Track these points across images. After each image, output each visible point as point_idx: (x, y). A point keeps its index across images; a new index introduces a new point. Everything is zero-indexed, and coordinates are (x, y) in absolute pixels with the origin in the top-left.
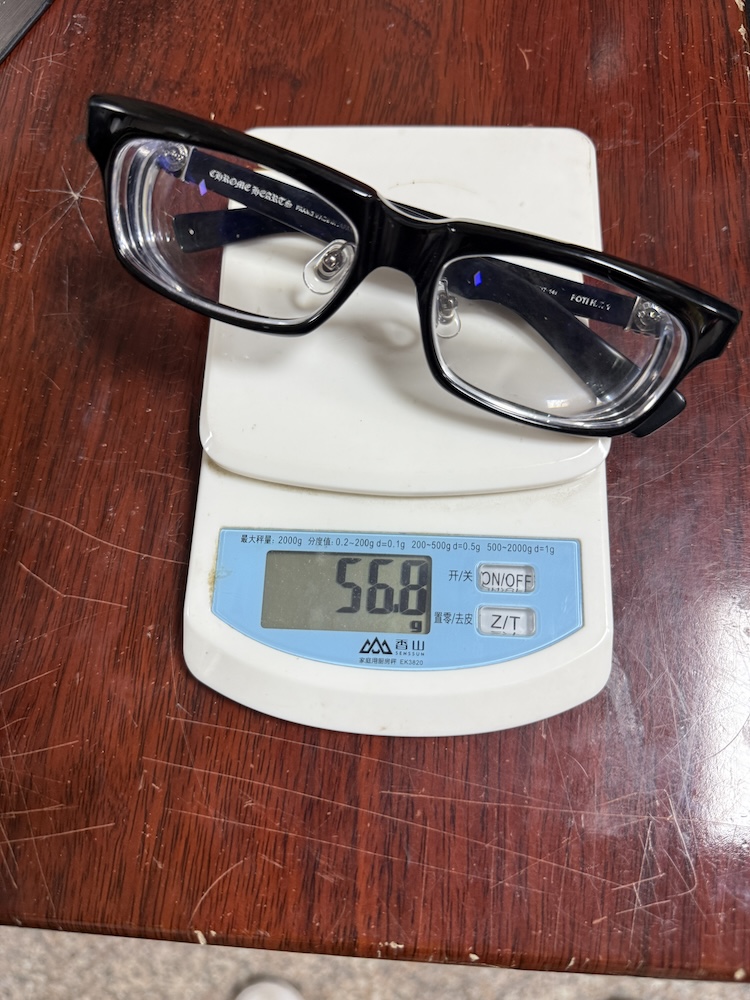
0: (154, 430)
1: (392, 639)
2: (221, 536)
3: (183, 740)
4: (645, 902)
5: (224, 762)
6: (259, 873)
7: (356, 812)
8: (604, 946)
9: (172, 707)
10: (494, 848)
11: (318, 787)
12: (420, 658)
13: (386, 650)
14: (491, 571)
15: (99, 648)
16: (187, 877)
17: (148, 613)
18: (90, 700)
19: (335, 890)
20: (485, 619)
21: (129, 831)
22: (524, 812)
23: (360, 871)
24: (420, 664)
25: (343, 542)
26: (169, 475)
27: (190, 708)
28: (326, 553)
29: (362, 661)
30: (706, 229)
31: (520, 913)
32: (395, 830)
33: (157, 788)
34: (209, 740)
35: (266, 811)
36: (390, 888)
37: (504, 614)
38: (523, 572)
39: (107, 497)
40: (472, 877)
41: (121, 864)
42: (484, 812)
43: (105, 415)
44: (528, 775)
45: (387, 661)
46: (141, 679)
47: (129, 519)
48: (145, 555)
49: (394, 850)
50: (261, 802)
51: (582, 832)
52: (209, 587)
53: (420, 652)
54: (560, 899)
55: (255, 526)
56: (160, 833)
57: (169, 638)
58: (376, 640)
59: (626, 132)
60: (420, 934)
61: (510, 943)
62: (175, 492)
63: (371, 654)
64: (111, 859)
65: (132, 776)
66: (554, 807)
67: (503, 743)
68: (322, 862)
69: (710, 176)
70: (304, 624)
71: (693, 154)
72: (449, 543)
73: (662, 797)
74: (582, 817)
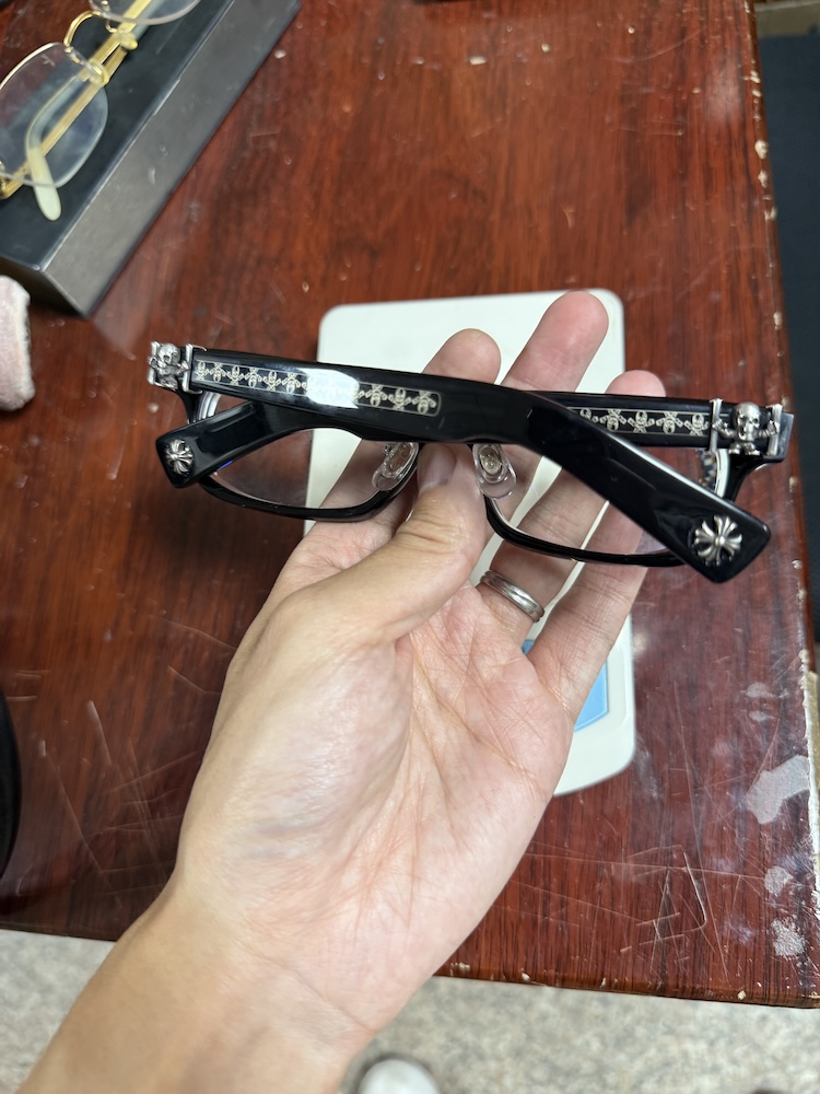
4: (663, 935)
8: (629, 971)
10: (541, 891)
22: (565, 862)
31: (562, 943)
40: (523, 914)
42: (533, 862)
44: (568, 833)
51: (613, 880)
54: (594, 932)
60: (483, 957)
61: (554, 966)
66: (590, 859)
69: (729, 316)
73: (678, 851)
74: (612, 867)
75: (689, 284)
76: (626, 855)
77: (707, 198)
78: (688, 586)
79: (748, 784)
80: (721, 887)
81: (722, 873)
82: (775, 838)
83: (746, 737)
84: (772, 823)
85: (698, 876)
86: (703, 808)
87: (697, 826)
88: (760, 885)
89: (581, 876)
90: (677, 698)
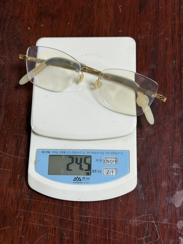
0: (17, 122)
1: (81, 177)
2: (37, 151)
3: (28, 204)
4: (146, 242)
5: (39, 210)
6: (48, 238)
7: (73, 221)
9: (25, 196)
10: (108, 229)
11: (63, 215)
12: (88, 181)
13: (80, 180)
14: (107, 159)
15: (5, 182)
16: (30, 239)
17: (18, 172)
18: (3, 195)
19: (68, 241)
20: (105, 172)
21: (15, 228)
22: (115, 220)
23: (74, 236)
24: (88, 183)
25: (69, 152)
26: (22, 135)
27: (30, 196)
28: (64, 155)
29: (74, 183)
30: (169, 62)
32: (83, 225)
33: (22, 217)
34: (35, 204)
35: (50, 221)
36: (82, 240)
37: (110, 170)
38: (115, 159)
39: (5, 141)
40: (102, 237)
41: (13, 237)
42: (105, 220)
43: (3, 119)
44: (116, 211)
45: (80, 182)
46: (17, 189)
47: (11, 147)
48: (16, 157)
49: (83, 230)
50: (49, 219)
51: (130, 225)
52: (34, 165)
53: (89, 180)
54: (124, 242)
55: (46, 149)
56: (23, 228)
57: (24, 178)
58: (77, 177)
59: (148, 32)
62: (23, 139)
63: (76, 181)
64: (10, 236)
65: (15, 214)
66: (123, 219)
67: (110, 203)
68: (65, 234)
69: (171, 46)
70: (59, 174)
71: (167, 39)
72: (96, 152)
73: (151, 216)
74: (130, 221)
75: (159, 34)
76: (134, 218)
77: (166, 4)
78: (155, 133)
79: (172, 195)
80: (164, 227)
81: (164, 223)
82: (180, 212)
83: (172, 180)
84: (180, 207)
85: (157, 224)
86: (158, 202)
87: (157, 208)
88: (176, 226)
89: (120, 224)
90: (151, 168)
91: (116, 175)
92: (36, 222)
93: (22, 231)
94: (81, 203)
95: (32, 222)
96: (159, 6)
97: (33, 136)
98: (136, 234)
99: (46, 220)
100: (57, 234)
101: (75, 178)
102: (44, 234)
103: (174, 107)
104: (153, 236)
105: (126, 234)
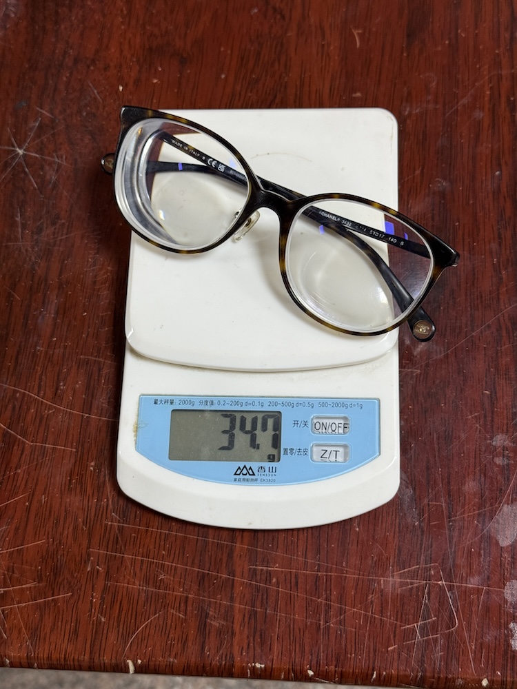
0: (89, 328)
1: (255, 466)
2: (140, 400)
3: (117, 538)
4: (422, 636)
5: (145, 550)
6: (169, 621)
7: (233, 579)
8: (395, 664)
9: (109, 516)
10: (324, 602)
11: (207, 566)
12: (273, 478)
13: (251, 473)
14: (321, 421)
15: (58, 478)
16: (121, 626)
17: (90, 454)
18: (53, 514)
19: (220, 632)
20: (317, 452)
21: (81, 597)
22: (343, 578)
23: (236, 617)
24: (274, 481)
25: (222, 403)
26: (101, 360)
27: (121, 516)
28: (211, 411)
29: (235, 480)
30: (484, 174)
31: (341, 644)
32: (258, 591)
33: (100, 569)
34: (135, 537)
35: (173, 581)
36: (255, 629)
37: (329, 449)
38: (342, 421)
39: (58, 376)
40: (309, 621)
41: (77, 619)
42: (317, 578)
43: (53, 318)
44: (346, 555)
45: (252, 480)
46: (87, 497)
47: (74, 390)
48: (87, 415)
49: (258, 603)
50: (170, 576)
51: (382, 591)
52: (134, 434)
53: (274, 474)
54: (367, 635)
55: (163, 393)
56: (102, 599)
57: (105, 471)
58: (245, 467)
59: (430, 98)
60: (275, 658)
61: (334, 663)
62: (105, 371)
63: (241, 476)
64: (70, 617)
65: (83, 562)
66: (363, 575)
67: (330, 534)
68: (211, 613)
69: (490, 132)
70: (197, 458)
71: (479, 114)
72: (292, 403)
73: (435, 568)
74: (382, 582)
75: (458, 103)
77: (476, 27)
78: (447, 356)
79: (493, 513)
80: (470, 597)
81: (470, 586)
82: (512, 558)
83: (491, 478)
84: (511, 546)
85: (451, 588)
86: (456, 534)
87: (451, 548)
88: (501, 594)
89: (356, 589)
90: (436, 446)
91: (345, 460)
92: (137, 583)
93: (102, 604)
94: (255, 532)
95: (126, 580)
96: (459, 31)
97: (130, 362)
98: (397, 615)
99: (162, 577)
100: (192, 613)
101: (239, 468)
102: (158, 612)
103: (498, 290)
104: (440, 619)
105: (370, 614)
